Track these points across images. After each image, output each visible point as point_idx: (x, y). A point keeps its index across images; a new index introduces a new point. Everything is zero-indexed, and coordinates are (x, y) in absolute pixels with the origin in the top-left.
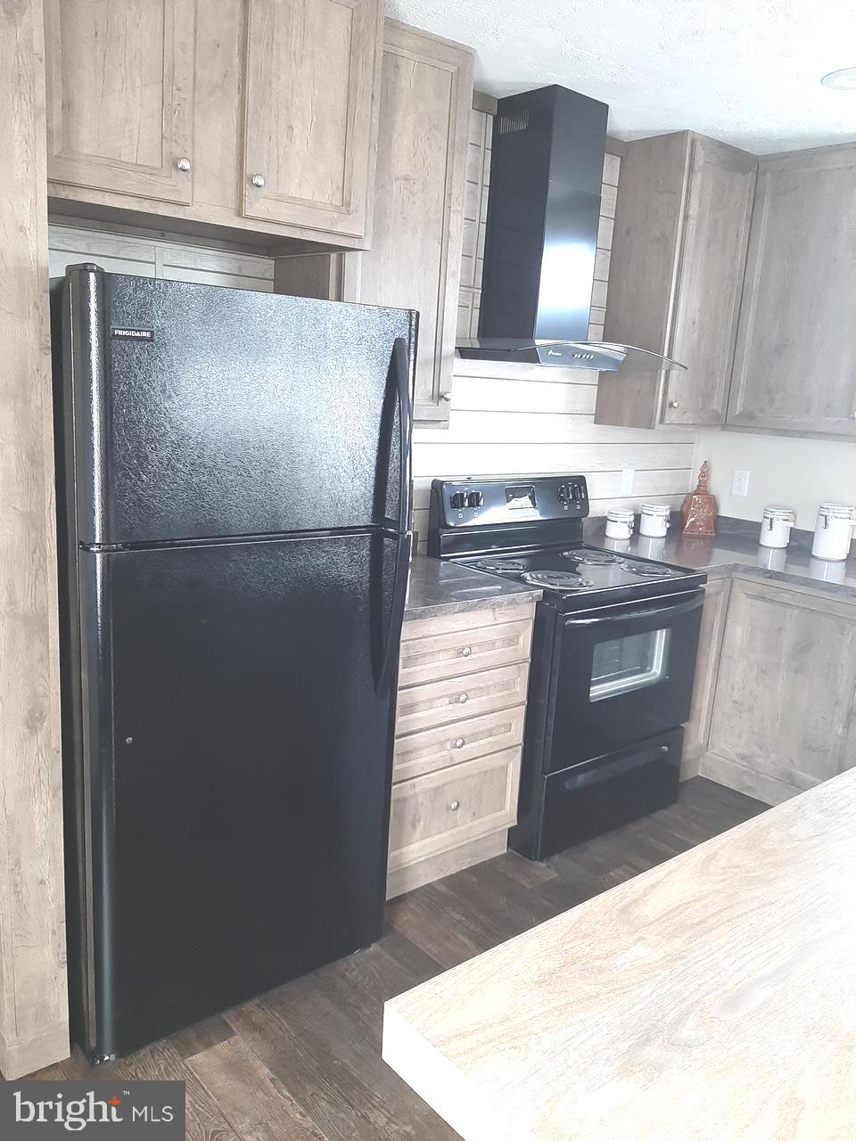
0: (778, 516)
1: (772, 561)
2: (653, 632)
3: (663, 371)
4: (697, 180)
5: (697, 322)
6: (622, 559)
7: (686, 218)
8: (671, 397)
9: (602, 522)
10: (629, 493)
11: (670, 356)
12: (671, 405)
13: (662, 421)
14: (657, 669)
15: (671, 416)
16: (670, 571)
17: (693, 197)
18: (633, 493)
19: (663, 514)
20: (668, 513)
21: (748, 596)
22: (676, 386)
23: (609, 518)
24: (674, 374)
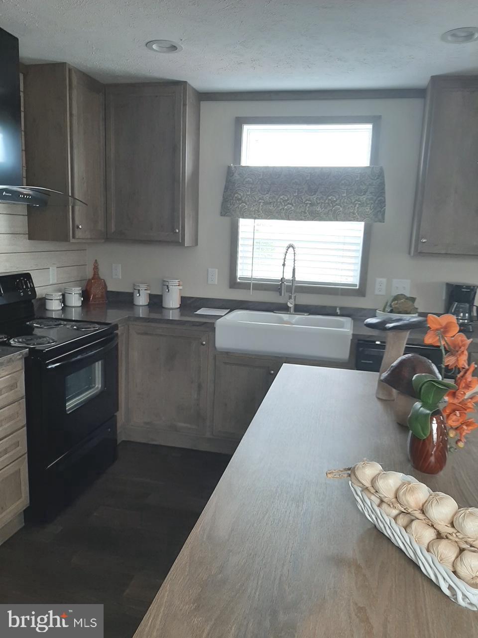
0: (142, 287)
1: (142, 313)
2: (93, 365)
3: (70, 207)
4: (75, 93)
5: (85, 178)
6: (65, 323)
7: (71, 115)
8: (77, 222)
9: (43, 301)
10: (55, 282)
11: (73, 196)
12: (78, 227)
13: (74, 237)
14: (98, 385)
15: (79, 234)
16: (97, 326)
17: (73, 102)
18: (57, 281)
19: (78, 292)
20: (81, 292)
21: (138, 334)
22: (79, 216)
23: (47, 298)
24: (77, 208)
